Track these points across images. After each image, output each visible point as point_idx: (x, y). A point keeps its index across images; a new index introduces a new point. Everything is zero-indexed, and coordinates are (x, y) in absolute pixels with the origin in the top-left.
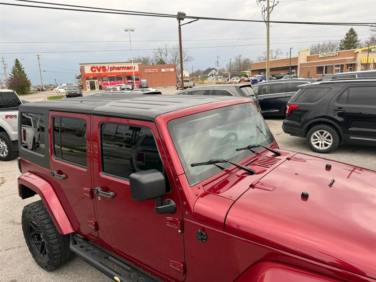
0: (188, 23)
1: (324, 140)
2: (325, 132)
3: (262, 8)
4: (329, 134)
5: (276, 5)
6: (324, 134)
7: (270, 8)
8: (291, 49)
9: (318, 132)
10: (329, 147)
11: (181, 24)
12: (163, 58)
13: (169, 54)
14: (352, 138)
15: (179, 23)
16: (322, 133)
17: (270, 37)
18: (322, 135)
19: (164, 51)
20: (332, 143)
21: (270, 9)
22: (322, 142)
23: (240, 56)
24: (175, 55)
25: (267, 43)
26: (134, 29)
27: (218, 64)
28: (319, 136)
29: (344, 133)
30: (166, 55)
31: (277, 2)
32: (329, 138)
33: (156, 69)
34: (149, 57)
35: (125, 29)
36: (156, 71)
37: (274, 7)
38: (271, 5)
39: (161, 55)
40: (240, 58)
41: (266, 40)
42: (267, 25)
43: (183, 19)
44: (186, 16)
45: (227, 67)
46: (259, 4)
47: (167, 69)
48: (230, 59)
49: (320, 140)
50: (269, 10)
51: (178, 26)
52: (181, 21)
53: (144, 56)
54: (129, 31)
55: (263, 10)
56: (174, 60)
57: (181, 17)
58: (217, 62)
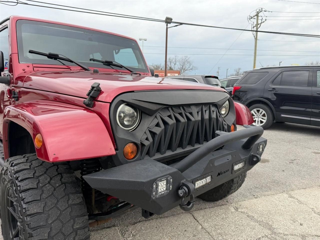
0: (174, 26)
1: (260, 118)
2: (261, 110)
3: (252, 24)
4: (264, 112)
5: (264, 22)
6: (260, 112)
7: (258, 24)
8: (281, 63)
9: (255, 110)
10: (263, 123)
11: (168, 27)
12: (172, 67)
13: (178, 63)
14: (282, 115)
15: (167, 26)
16: (258, 111)
17: (257, 49)
18: (258, 113)
19: (174, 60)
20: (266, 120)
21: (259, 26)
22: (258, 119)
23: (239, 69)
24: (182, 65)
26: (146, 39)
27: (218, 74)
28: (256, 113)
29: (276, 112)
30: (175, 64)
31: (264, 20)
32: (264, 115)
33: (163, 74)
34: (161, 64)
35: (140, 39)
36: (163, 75)
37: (261, 24)
38: (259, 22)
39: (171, 64)
40: (240, 71)
42: (255, 39)
43: (170, 23)
44: (173, 21)
46: (250, 21)
47: (173, 74)
48: (227, 69)
49: (256, 118)
53: (156, 64)
54: (142, 40)
55: (253, 26)
56: (181, 69)
57: (168, 21)
58: (218, 72)
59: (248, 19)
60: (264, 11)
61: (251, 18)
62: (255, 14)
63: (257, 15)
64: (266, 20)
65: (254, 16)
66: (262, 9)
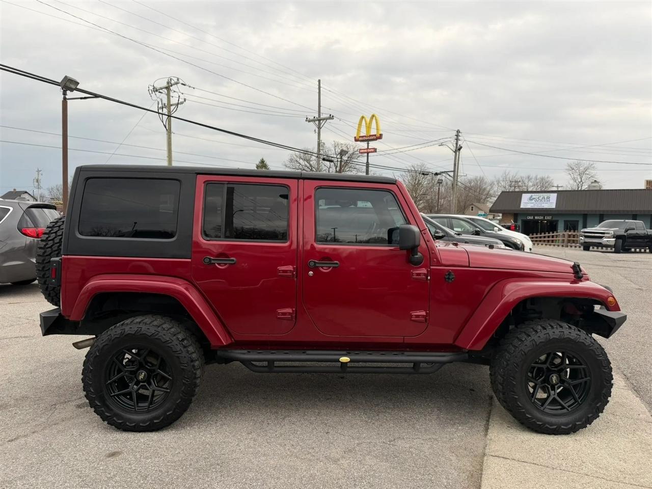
0: (81, 98)
3: (158, 102)
5: (182, 103)
7: (172, 105)
11: (67, 97)
15: (65, 94)
21: (172, 108)
25: (167, 158)
27: (39, 184)
31: (183, 100)
37: (179, 106)
38: (174, 101)
41: (166, 153)
42: (167, 130)
43: (72, 90)
44: (78, 86)
45: (51, 192)
46: (153, 95)
50: (170, 109)
51: (62, 99)
52: (68, 92)
55: (160, 105)
57: (68, 85)
58: (37, 181)
59: (149, 90)
60: (182, 84)
61: (157, 91)
62: (165, 85)
63: (168, 88)
64: (185, 100)
65: (162, 89)
66: (178, 80)
